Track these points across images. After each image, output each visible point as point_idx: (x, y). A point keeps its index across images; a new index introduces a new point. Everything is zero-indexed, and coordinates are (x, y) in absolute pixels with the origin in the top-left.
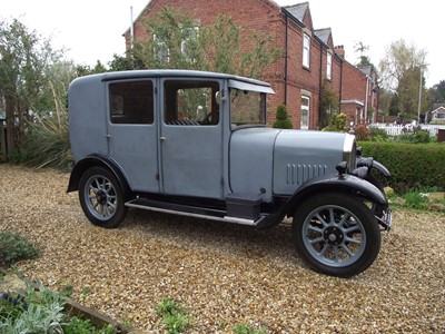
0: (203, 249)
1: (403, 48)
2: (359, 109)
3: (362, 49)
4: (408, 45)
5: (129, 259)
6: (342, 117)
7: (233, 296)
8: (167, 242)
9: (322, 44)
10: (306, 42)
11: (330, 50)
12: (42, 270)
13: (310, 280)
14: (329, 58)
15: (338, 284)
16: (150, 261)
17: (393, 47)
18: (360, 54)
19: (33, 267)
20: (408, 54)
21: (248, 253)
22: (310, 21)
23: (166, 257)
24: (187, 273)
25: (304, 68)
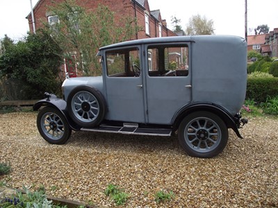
0: (116, 152)
1: (199, 20)
2: (178, 58)
3: (176, 21)
4: (202, 18)
5: (72, 165)
6: (174, 64)
7: (145, 177)
8: (91, 150)
9: (155, 20)
10: (147, 19)
11: (160, 23)
12: (17, 180)
13: (183, 161)
14: (160, 28)
15: (199, 161)
16: (86, 164)
17: (194, 20)
18: (175, 24)
19: (10, 179)
20: (203, 24)
21: (143, 151)
22: (148, 6)
23: (95, 160)
24: (112, 168)
25: (147, 35)
